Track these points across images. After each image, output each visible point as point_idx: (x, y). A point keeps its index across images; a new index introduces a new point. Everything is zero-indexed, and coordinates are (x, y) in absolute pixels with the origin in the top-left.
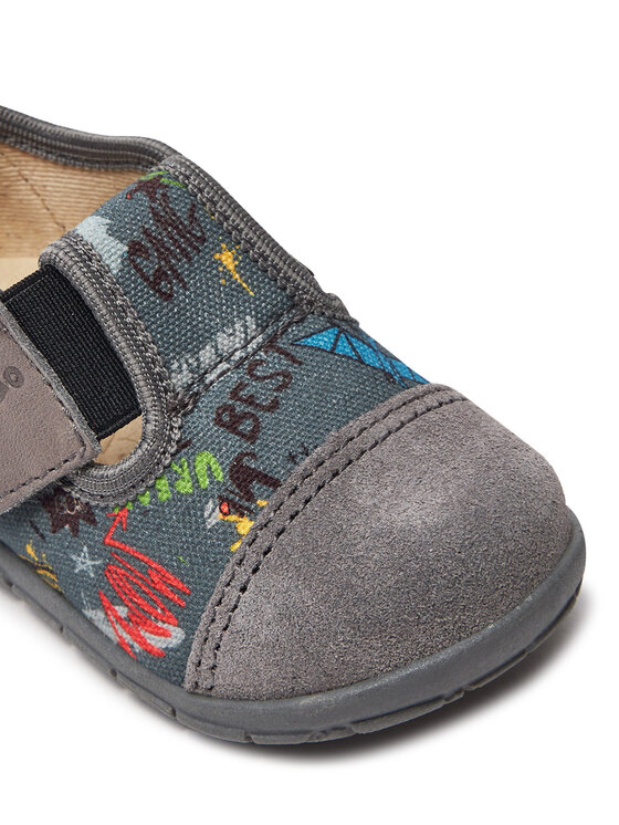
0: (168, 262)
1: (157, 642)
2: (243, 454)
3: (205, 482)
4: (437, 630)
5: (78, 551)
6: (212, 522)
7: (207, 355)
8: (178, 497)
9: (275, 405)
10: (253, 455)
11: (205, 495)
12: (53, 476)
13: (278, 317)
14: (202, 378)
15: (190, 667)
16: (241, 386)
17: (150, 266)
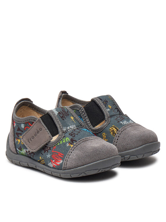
0: (64, 116)
1: (58, 163)
2: (73, 138)
3: (67, 141)
4: (97, 157)
5: (48, 155)
6: (68, 146)
7: (68, 128)
8: (63, 143)
9: (77, 134)
11: (67, 142)
12: (45, 143)
13: (79, 127)
14: (67, 130)
15: (63, 165)
16: (73, 132)
17: (61, 115)
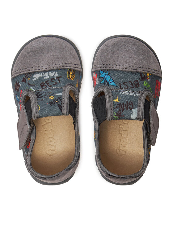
0: (127, 105)
2: (141, 80)
6: (150, 80)
10: (139, 79)
11: (148, 82)
16: (131, 87)
17: (131, 106)
